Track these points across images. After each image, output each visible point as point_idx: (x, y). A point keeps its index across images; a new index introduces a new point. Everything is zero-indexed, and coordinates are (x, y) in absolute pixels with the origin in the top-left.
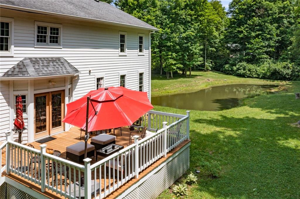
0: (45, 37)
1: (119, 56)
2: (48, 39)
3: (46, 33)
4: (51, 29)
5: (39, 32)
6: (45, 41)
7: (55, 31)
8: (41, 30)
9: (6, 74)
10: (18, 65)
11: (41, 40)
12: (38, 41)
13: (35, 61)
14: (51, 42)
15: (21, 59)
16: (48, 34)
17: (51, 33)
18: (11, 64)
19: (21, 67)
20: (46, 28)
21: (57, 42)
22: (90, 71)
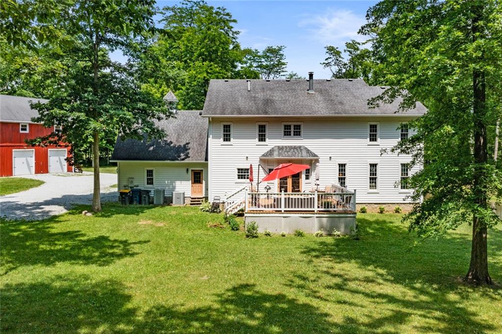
0: (290, 132)
1: (368, 145)
2: (292, 133)
3: (290, 129)
4: (295, 126)
5: (285, 129)
6: (290, 135)
7: (298, 127)
8: (287, 127)
9: (263, 155)
10: (271, 150)
11: (287, 134)
12: (285, 135)
13: (280, 148)
14: (294, 135)
15: (273, 147)
16: (292, 130)
17: (294, 129)
18: (266, 150)
19: (271, 152)
20: (290, 126)
21: (300, 135)
22: (330, 157)
